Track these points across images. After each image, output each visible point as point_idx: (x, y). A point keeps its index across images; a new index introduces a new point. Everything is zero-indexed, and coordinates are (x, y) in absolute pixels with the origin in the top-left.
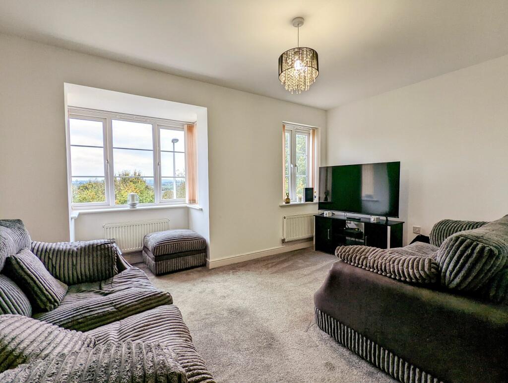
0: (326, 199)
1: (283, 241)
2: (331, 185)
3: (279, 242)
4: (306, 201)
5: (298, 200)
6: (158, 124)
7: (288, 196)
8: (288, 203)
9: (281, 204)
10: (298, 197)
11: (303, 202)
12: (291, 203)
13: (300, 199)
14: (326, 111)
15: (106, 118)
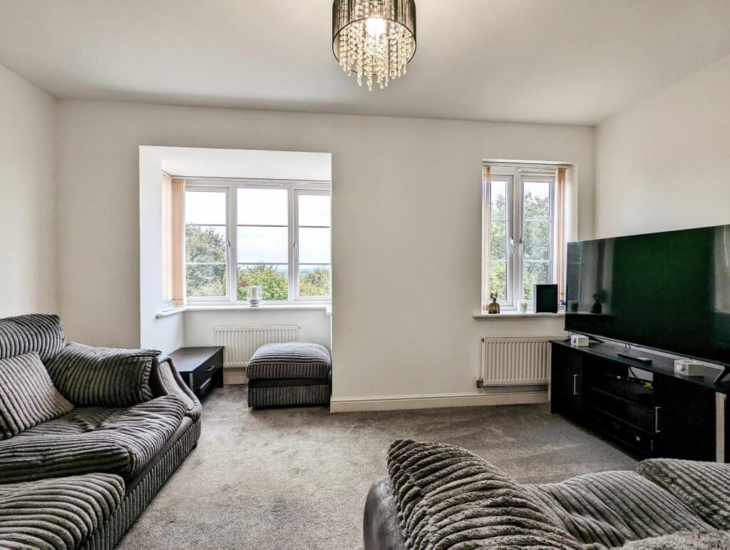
0: (597, 308)
1: (479, 384)
2: (610, 281)
3: (472, 384)
4: (538, 311)
5: (519, 308)
6: (295, 189)
7: (495, 300)
8: (495, 312)
9: (477, 314)
10: (520, 302)
11: (532, 311)
12: (502, 313)
13: (525, 307)
14: (593, 128)
15: (229, 186)
